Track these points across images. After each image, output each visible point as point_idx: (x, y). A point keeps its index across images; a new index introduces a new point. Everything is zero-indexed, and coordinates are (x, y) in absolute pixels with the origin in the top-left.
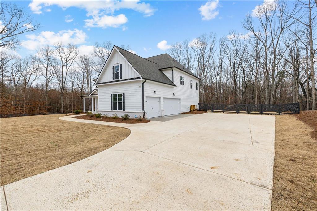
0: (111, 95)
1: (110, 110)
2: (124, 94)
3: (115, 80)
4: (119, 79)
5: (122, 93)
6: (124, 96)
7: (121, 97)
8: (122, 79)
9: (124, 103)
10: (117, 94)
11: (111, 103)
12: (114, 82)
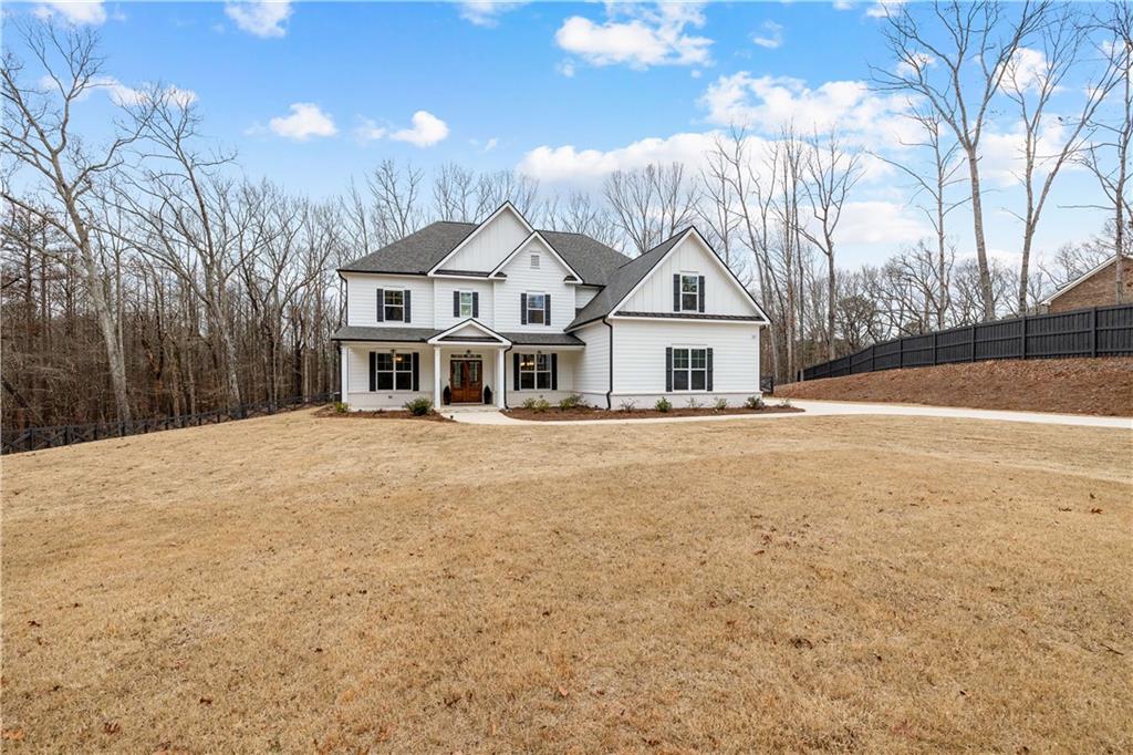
0: (669, 350)
1: (664, 391)
2: (710, 350)
3: (682, 311)
4: (697, 312)
5: (705, 348)
6: (710, 356)
7: (703, 357)
8: (705, 313)
9: (710, 372)
10: (690, 348)
11: (669, 372)
12: (680, 316)
